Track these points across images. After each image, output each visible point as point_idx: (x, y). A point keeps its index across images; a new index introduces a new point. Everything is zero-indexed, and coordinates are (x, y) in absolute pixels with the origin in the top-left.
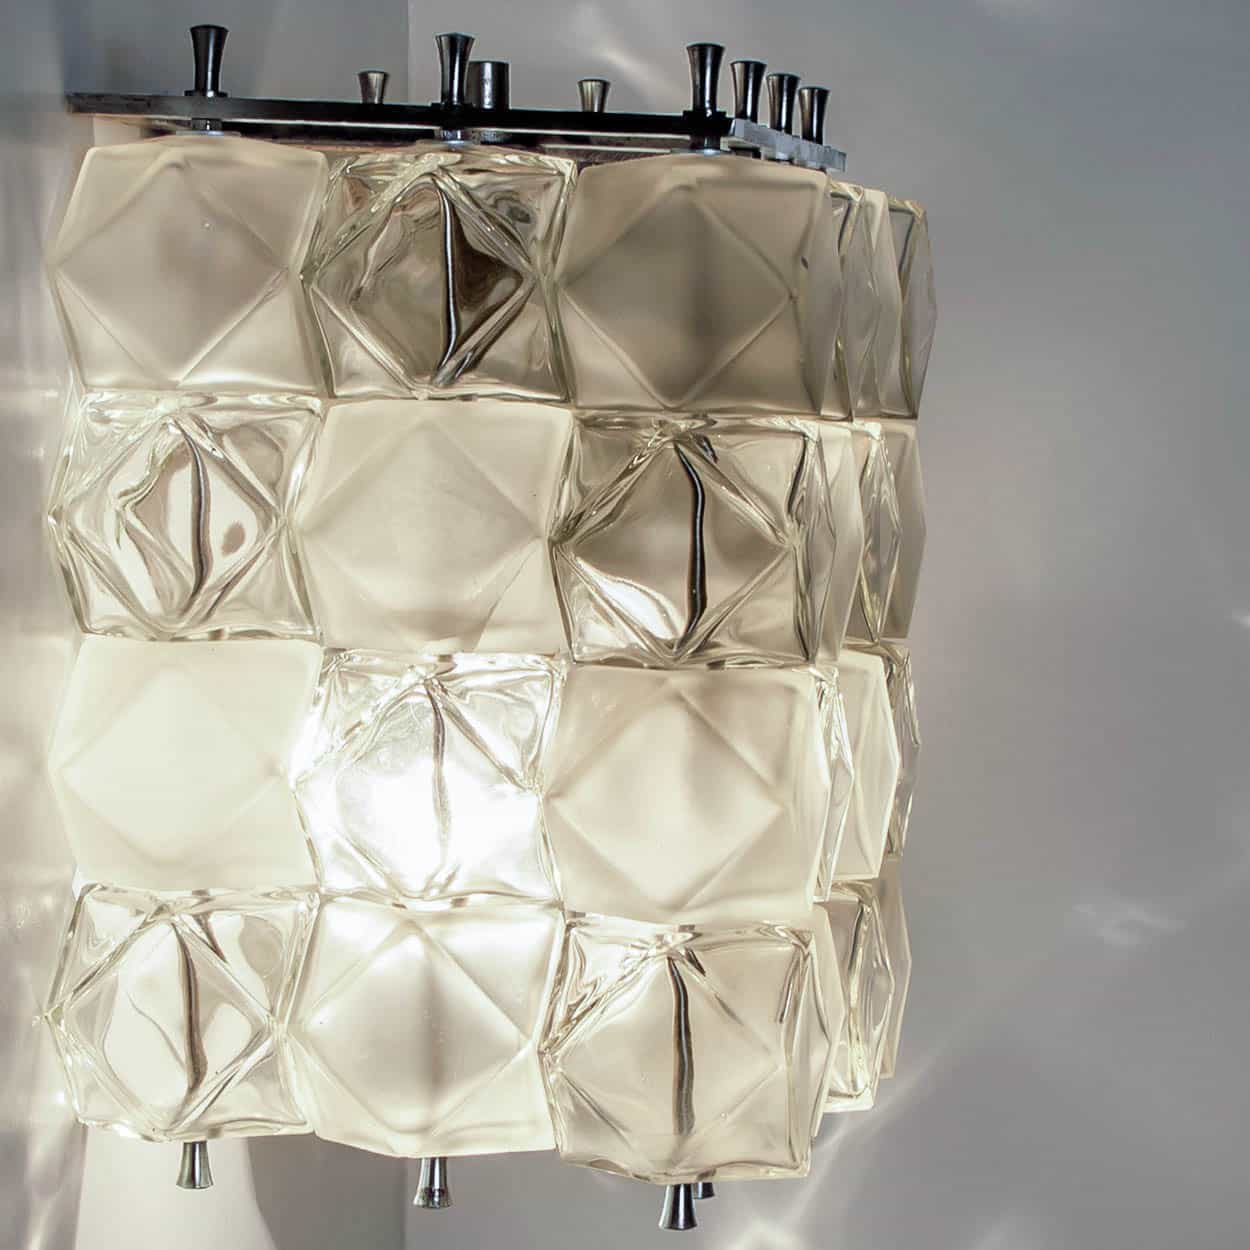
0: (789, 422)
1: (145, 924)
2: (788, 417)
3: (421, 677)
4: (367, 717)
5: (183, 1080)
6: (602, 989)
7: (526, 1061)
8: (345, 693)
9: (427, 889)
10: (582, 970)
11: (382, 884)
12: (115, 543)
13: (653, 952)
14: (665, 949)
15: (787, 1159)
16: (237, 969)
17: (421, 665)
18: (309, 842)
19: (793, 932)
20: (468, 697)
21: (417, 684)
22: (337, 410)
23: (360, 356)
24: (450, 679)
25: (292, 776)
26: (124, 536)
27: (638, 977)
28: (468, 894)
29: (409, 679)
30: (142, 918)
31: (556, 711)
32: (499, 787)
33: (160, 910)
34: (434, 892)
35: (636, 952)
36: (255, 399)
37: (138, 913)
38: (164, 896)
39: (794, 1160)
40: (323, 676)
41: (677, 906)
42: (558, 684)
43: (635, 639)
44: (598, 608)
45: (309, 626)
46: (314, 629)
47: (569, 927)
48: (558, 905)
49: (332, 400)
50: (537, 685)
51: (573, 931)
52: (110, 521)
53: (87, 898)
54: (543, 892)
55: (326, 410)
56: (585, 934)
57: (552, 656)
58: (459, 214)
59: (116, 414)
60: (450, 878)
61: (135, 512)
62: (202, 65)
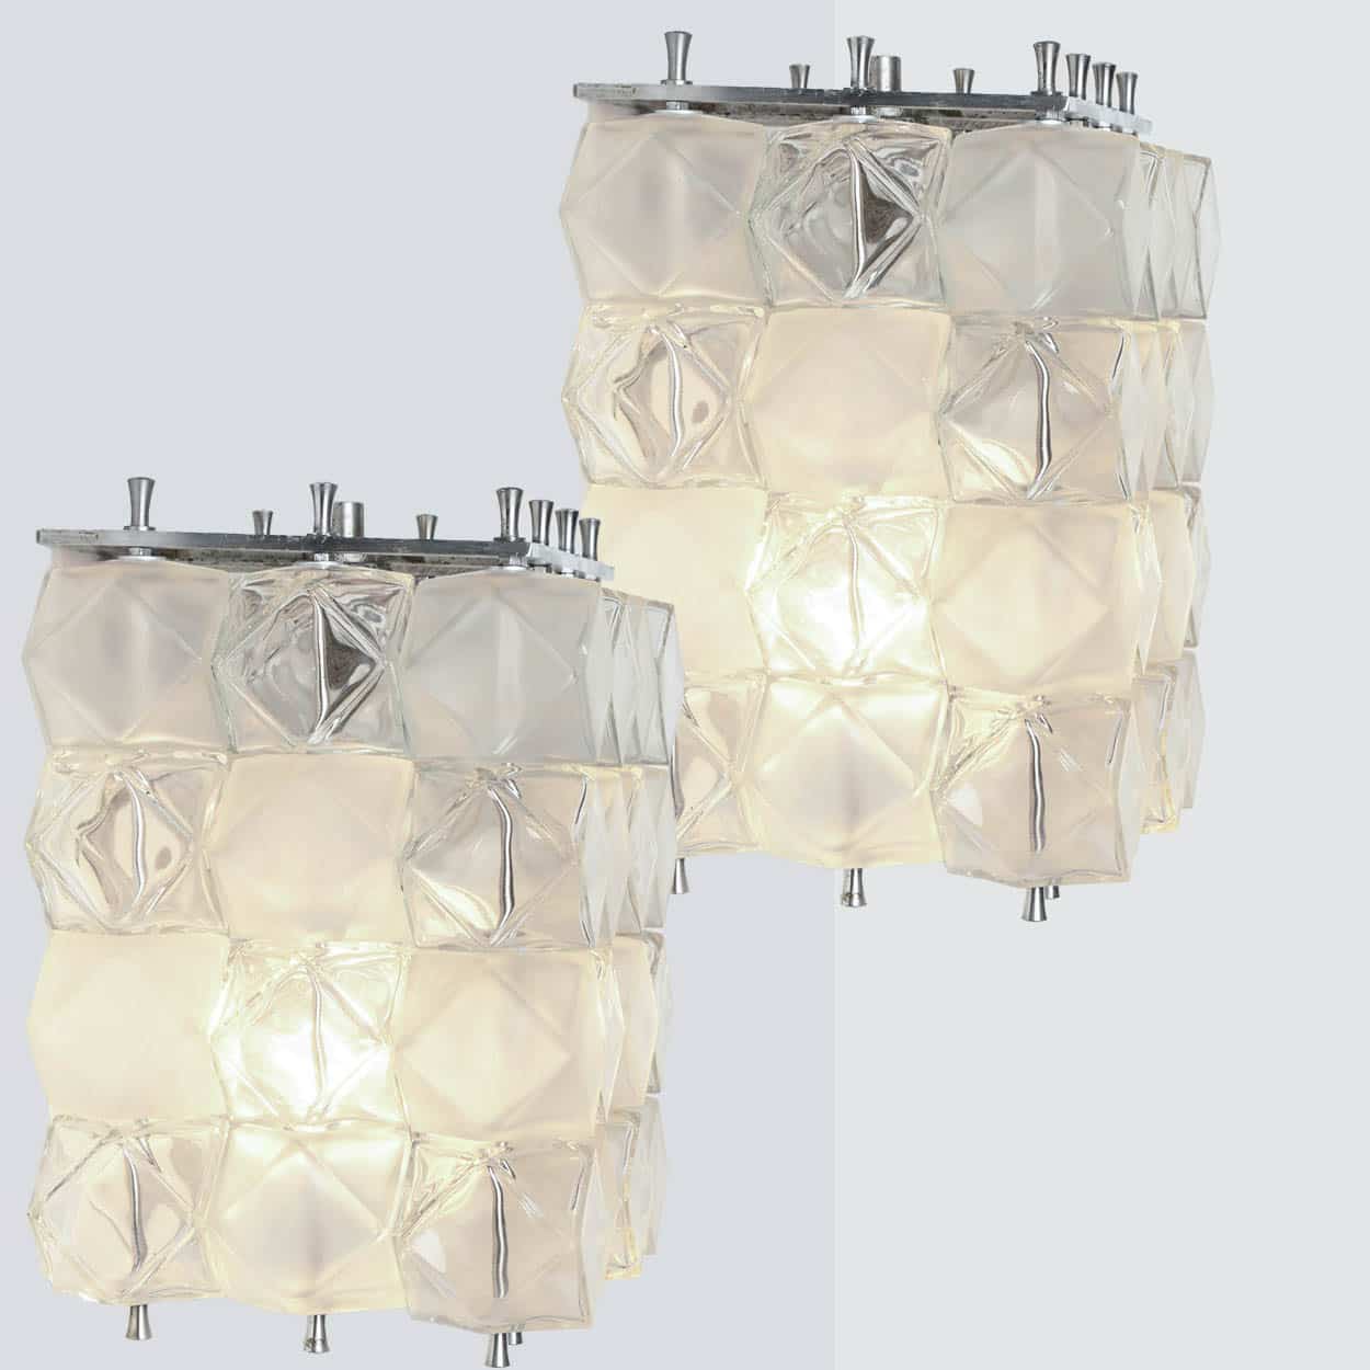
0: (574, 768)
1: (101, 1144)
2: (573, 765)
3: (304, 960)
4: (263, 988)
5: (129, 1260)
6: (440, 1189)
7: (383, 1242)
8: (247, 972)
9: (309, 1117)
10: (424, 1176)
11: (276, 1113)
12: (75, 862)
13: (477, 1162)
14: (486, 1160)
15: (579, 1315)
16: (169, 1178)
17: (304, 951)
18: (221, 1082)
19: (581, 1146)
20: (338, 975)
21: (300, 964)
22: (238, 763)
23: (255, 721)
24: (324, 961)
25: (210, 1032)
26: (81, 856)
27: (466, 1180)
28: (341, 1119)
29: (294, 962)
30: (98, 1139)
31: (403, 984)
32: (363, 1042)
33: (113, 1133)
34: (315, 1119)
35: (464, 1162)
36: (178, 755)
37: (95, 1136)
38: (113, 1124)
39: (582, 1314)
40: (230, 960)
41: (494, 1127)
42: (405, 964)
43: (461, 930)
44: (434, 906)
45: (220, 923)
46: (223, 925)
47: (414, 1144)
48: (405, 1127)
49: (236, 755)
50: (389, 966)
51: (418, 1147)
52: (71, 848)
53: (57, 1125)
54: (395, 1117)
55: (230, 764)
56: (427, 1150)
57: (400, 943)
58: (329, 617)
59: (76, 766)
60: (325, 1109)
61: (89, 840)
62: (136, 508)
